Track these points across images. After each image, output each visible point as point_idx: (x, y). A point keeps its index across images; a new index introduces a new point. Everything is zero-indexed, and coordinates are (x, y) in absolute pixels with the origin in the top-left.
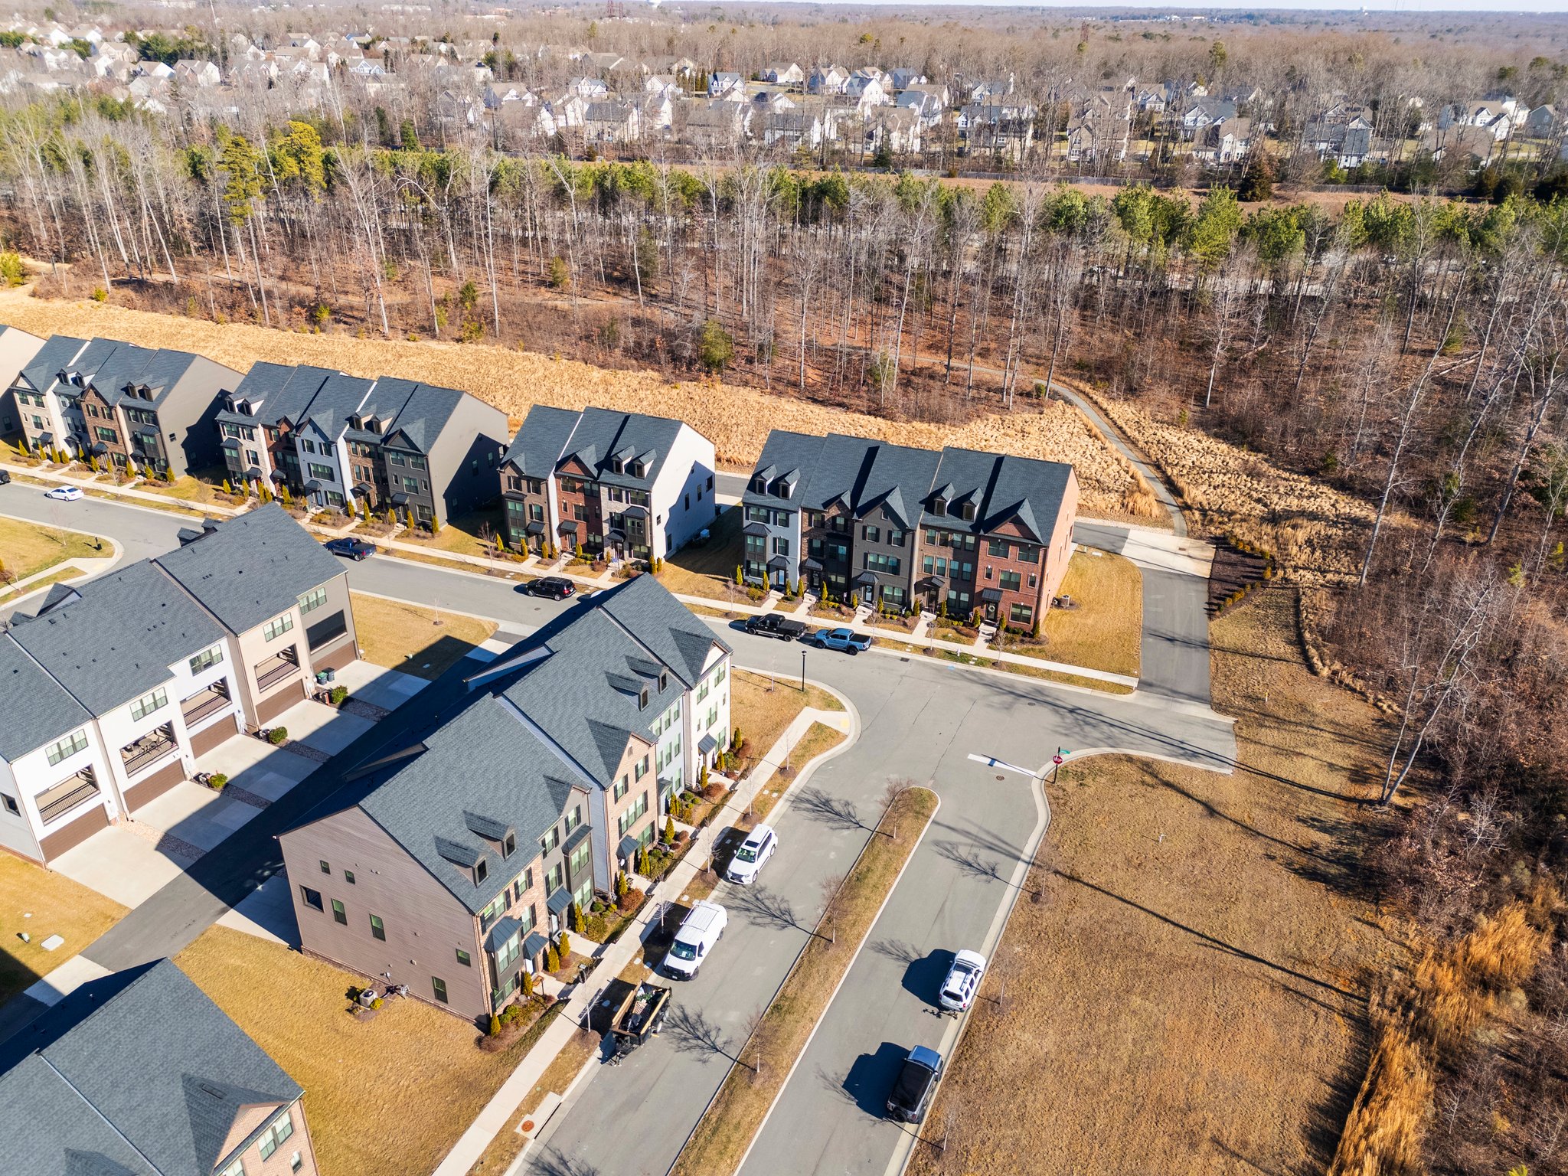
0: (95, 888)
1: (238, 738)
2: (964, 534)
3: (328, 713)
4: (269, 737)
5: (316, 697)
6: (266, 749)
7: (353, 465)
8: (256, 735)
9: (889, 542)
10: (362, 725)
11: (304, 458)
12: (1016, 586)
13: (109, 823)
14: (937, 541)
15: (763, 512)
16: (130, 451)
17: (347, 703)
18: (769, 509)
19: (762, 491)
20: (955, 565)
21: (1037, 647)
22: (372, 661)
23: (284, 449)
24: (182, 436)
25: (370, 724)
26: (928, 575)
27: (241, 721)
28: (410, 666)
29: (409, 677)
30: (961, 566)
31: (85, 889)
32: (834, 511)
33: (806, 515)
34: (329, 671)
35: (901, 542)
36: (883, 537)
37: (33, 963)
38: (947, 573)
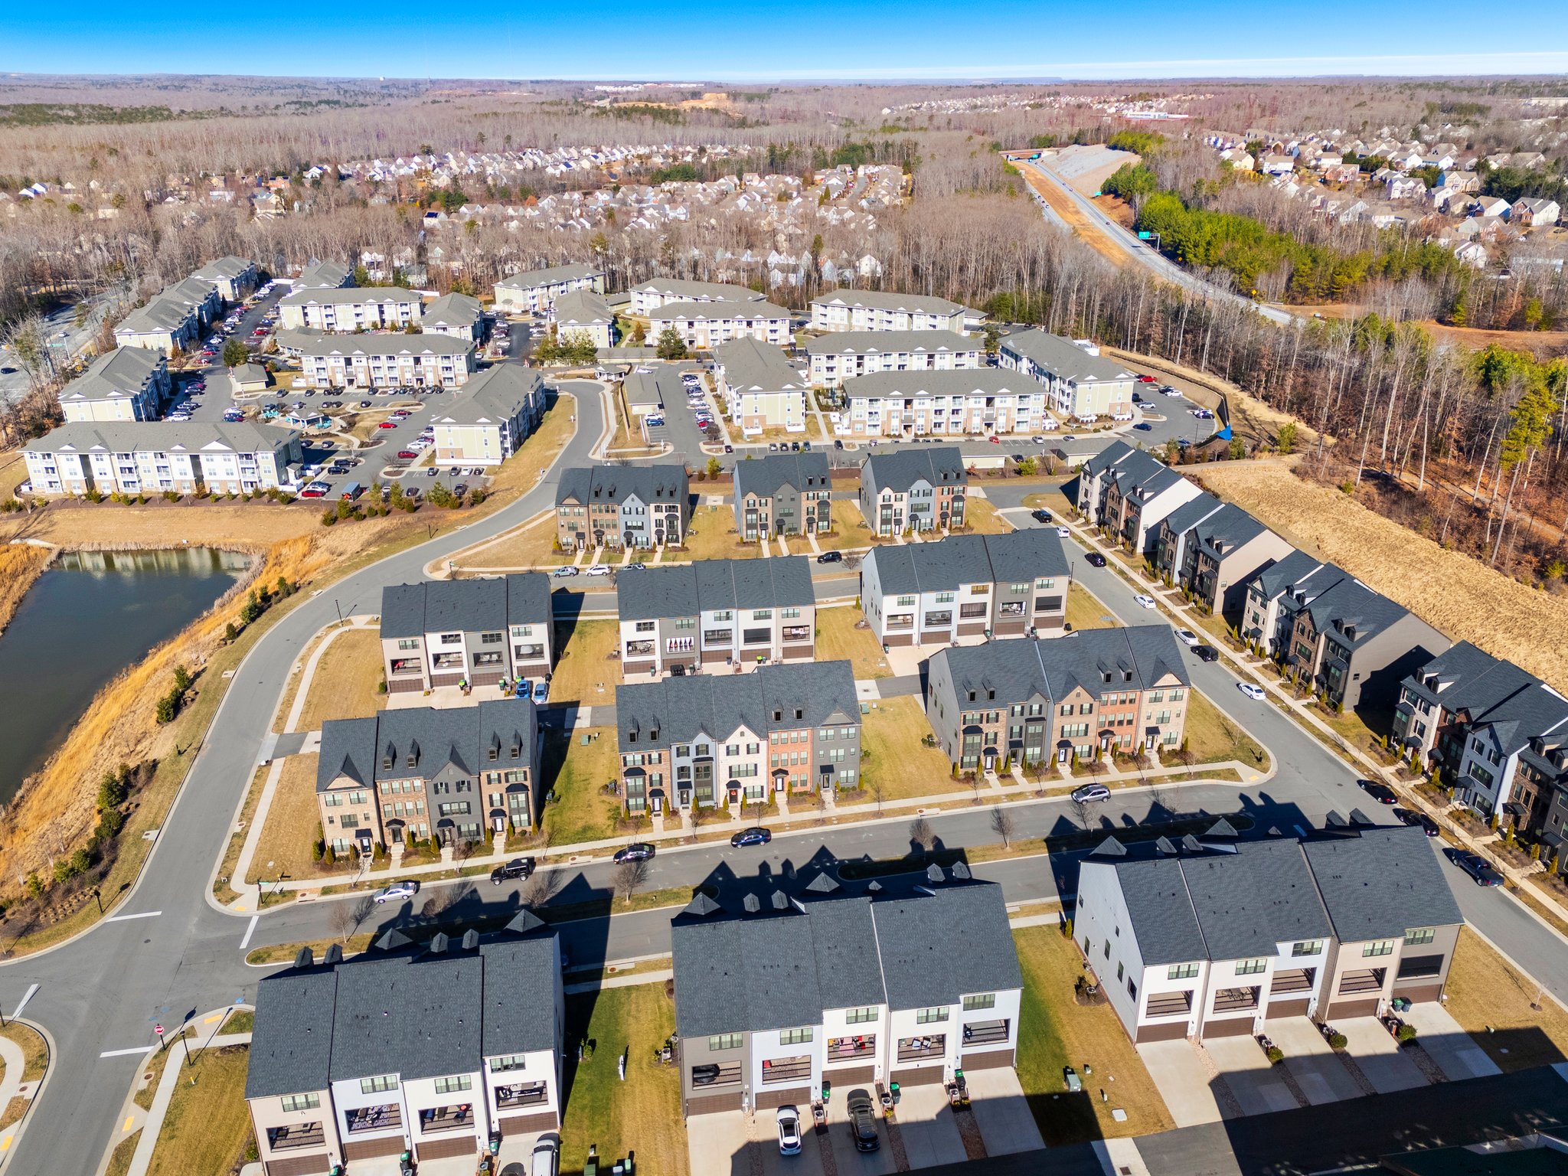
0: (1160, 1089)
1: (1304, 1020)
3: (1388, 1044)
4: (1332, 1038)
5: (1385, 1020)
6: (1323, 1047)
7: (1516, 782)
8: (1321, 1027)
10: (1416, 1078)
11: (1469, 754)
13: (1186, 1037)
16: (1317, 672)
17: (1410, 1043)
22: (1450, 1012)
23: (1452, 737)
24: (1365, 676)
25: (1423, 1082)
27: (1313, 1007)
28: (1484, 1039)
29: (1480, 1053)
31: (1152, 1084)
34: (1407, 1002)
37: (1103, 1123)
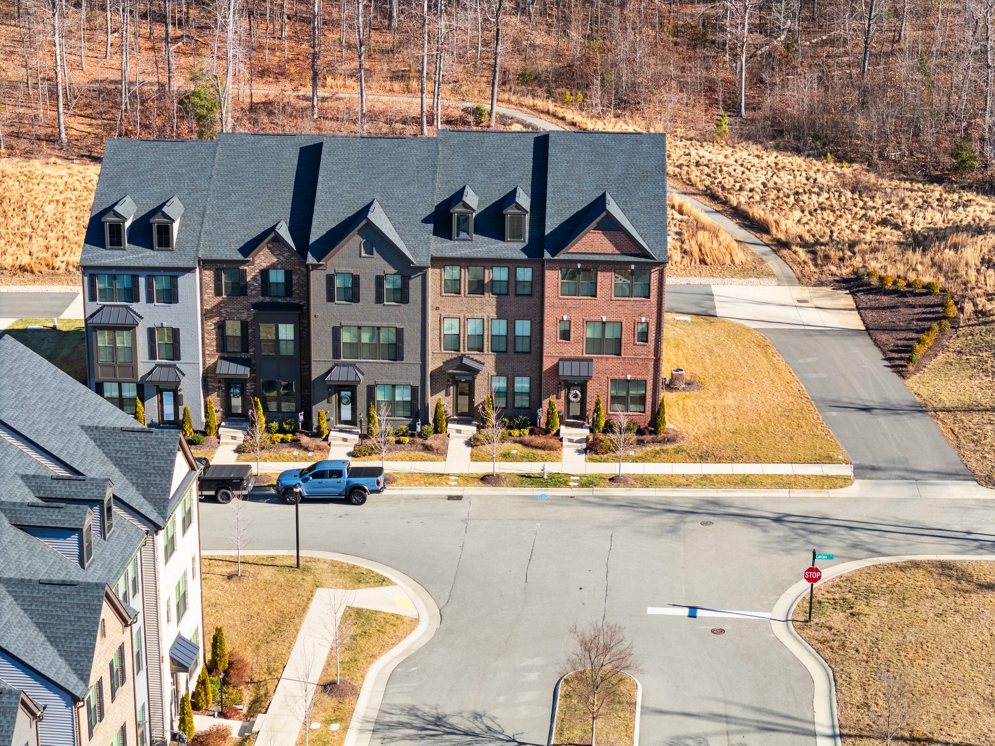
2: (511, 264)
9: (379, 299)
12: (616, 346)
14: (464, 287)
15: (124, 282)
18: (134, 272)
19: (116, 243)
20: (501, 328)
21: (669, 446)
26: (454, 355)
30: (511, 327)
32: (264, 258)
33: (209, 275)
35: (402, 296)
36: (367, 290)
38: (487, 344)
